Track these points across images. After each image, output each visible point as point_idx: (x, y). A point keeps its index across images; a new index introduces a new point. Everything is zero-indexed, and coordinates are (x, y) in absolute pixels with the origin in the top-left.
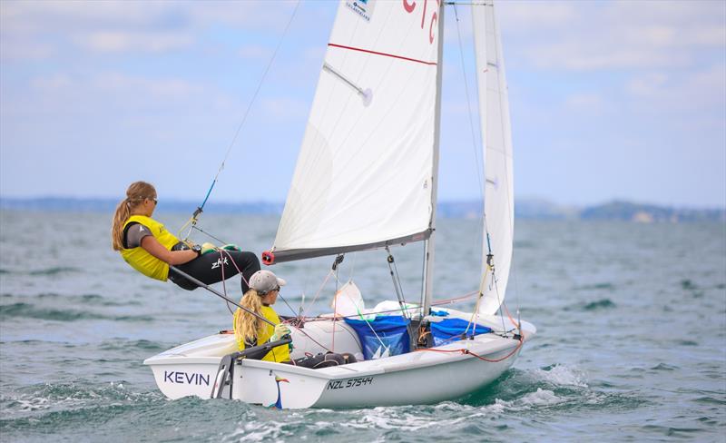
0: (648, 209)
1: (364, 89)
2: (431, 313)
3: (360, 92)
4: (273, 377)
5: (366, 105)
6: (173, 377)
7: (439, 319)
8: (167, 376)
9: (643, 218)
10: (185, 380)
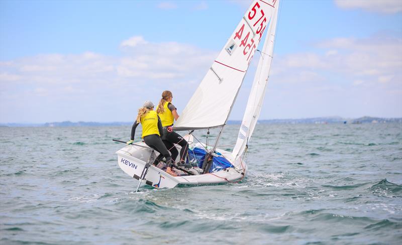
0: (376, 119)
1: (221, 78)
2: (215, 152)
3: (220, 79)
4: (159, 175)
5: (220, 83)
6: (124, 161)
7: (217, 156)
8: (122, 161)
9: (375, 122)
10: (128, 164)
